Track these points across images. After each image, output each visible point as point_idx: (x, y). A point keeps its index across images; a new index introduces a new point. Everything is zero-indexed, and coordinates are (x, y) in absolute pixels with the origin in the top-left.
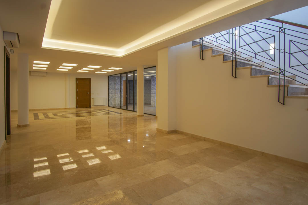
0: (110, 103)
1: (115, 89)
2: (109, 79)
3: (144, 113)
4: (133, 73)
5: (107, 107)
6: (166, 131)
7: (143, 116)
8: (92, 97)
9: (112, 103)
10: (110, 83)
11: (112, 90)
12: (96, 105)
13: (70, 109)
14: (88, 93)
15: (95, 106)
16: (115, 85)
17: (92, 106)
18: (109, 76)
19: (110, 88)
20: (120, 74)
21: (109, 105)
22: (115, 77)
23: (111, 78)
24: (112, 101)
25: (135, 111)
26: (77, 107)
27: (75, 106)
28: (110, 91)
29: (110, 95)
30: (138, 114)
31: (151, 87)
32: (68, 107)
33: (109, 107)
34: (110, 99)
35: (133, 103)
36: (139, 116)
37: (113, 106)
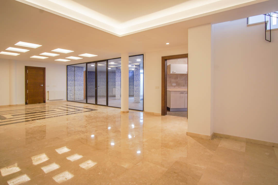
0: (68, 96)
1: (74, 80)
2: (68, 69)
3: (129, 109)
4: (106, 62)
5: (65, 102)
6: (207, 136)
7: (128, 112)
8: (47, 90)
9: (71, 97)
10: (68, 74)
11: (71, 82)
12: (52, 100)
13: (17, 106)
14: (42, 85)
15: (50, 100)
16: (74, 77)
17: (46, 101)
18: (67, 66)
19: (68, 79)
20: (85, 63)
21: (68, 99)
22: (75, 67)
23: (69, 68)
24: (71, 95)
25: (109, 105)
26: (26, 103)
27: (24, 102)
28: (69, 83)
29: (69, 87)
30: (122, 110)
31: (115, 79)
32: (14, 103)
33: (68, 101)
34: (68, 91)
35: (106, 95)
36: (124, 112)
37: (72, 100)
